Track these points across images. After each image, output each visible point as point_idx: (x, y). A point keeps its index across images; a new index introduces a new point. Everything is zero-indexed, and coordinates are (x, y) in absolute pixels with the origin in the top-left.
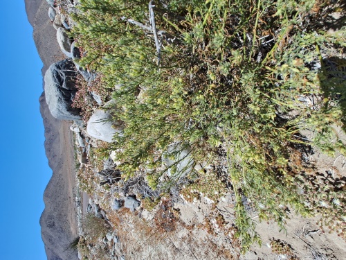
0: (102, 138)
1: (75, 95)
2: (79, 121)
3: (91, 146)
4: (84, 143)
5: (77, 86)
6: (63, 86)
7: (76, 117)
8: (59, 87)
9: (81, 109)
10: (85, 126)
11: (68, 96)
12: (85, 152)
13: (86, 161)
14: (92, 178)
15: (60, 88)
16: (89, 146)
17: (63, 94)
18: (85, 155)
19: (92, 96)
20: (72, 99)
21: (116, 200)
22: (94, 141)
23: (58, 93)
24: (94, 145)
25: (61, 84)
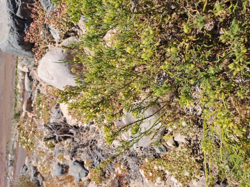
0: (54, 83)
1: (29, 26)
2: (30, 59)
3: (39, 92)
4: (31, 87)
5: (33, 16)
6: (18, 14)
7: (27, 53)
8: (12, 15)
9: (34, 44)
10: (36, 66)
11: (22, 26)
12: (30, 98)
13: (30, 109)
14: (34, 132)
15: (14, 16)
16: (36, 92)
17: (16, 24)
18: (30, 101)
19: (49, 29)
20: (25, 31)
21: (59, 164)
22: (43, 85)
23: (11, 22)
24: (43, 91)
25: (16, 11)
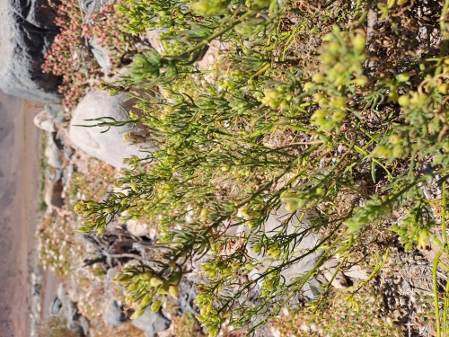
0: (100, 153)
1: (51, 41)
2: (56, 107)
3: (75, 169)
4: (60, 159)
5: (59, 22)
6: (30, 19)
7: (50, 96)
8: (19, 20)
9: (60, 78)
10: (67, 120)
11: (37, 43)
12: (60, 181)
13: (59, 202)
14: (69, 243)
15: (22, 23)
16: (70, 169)
17: (25, 37)
18: (58, 187)
19: (90, 48)
20: (44, 51)
21: (115, 303)
22: (83, 157)
23: (16, 34)
24: (82, 168)
25: (25, 13)
